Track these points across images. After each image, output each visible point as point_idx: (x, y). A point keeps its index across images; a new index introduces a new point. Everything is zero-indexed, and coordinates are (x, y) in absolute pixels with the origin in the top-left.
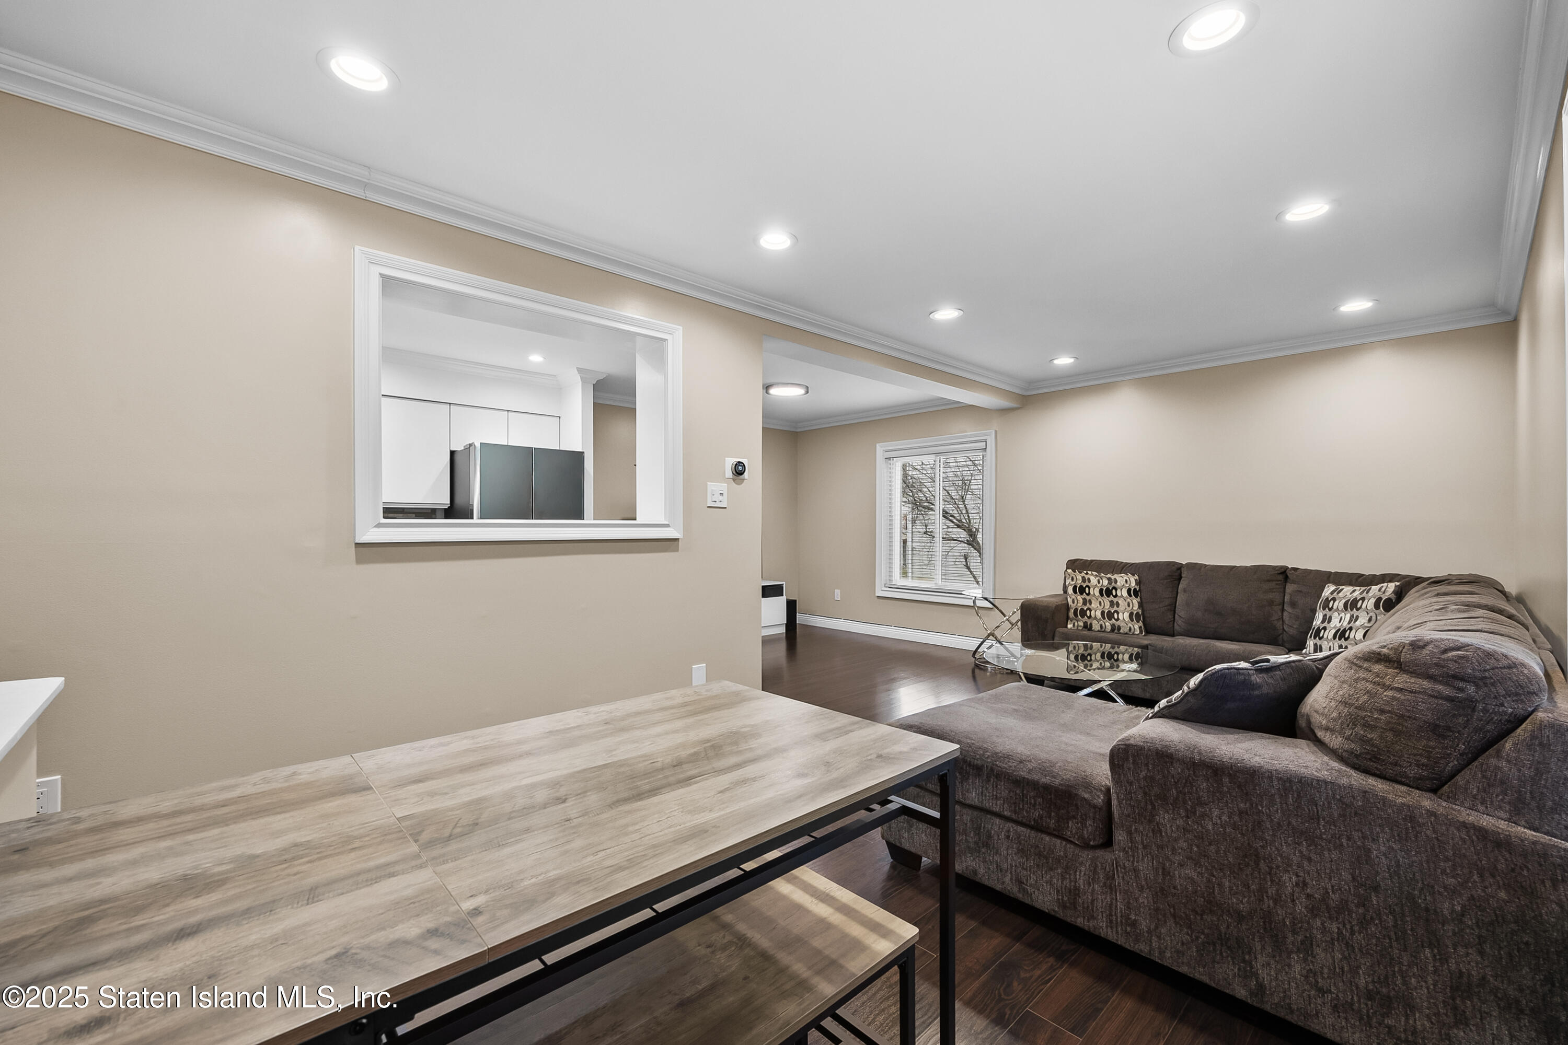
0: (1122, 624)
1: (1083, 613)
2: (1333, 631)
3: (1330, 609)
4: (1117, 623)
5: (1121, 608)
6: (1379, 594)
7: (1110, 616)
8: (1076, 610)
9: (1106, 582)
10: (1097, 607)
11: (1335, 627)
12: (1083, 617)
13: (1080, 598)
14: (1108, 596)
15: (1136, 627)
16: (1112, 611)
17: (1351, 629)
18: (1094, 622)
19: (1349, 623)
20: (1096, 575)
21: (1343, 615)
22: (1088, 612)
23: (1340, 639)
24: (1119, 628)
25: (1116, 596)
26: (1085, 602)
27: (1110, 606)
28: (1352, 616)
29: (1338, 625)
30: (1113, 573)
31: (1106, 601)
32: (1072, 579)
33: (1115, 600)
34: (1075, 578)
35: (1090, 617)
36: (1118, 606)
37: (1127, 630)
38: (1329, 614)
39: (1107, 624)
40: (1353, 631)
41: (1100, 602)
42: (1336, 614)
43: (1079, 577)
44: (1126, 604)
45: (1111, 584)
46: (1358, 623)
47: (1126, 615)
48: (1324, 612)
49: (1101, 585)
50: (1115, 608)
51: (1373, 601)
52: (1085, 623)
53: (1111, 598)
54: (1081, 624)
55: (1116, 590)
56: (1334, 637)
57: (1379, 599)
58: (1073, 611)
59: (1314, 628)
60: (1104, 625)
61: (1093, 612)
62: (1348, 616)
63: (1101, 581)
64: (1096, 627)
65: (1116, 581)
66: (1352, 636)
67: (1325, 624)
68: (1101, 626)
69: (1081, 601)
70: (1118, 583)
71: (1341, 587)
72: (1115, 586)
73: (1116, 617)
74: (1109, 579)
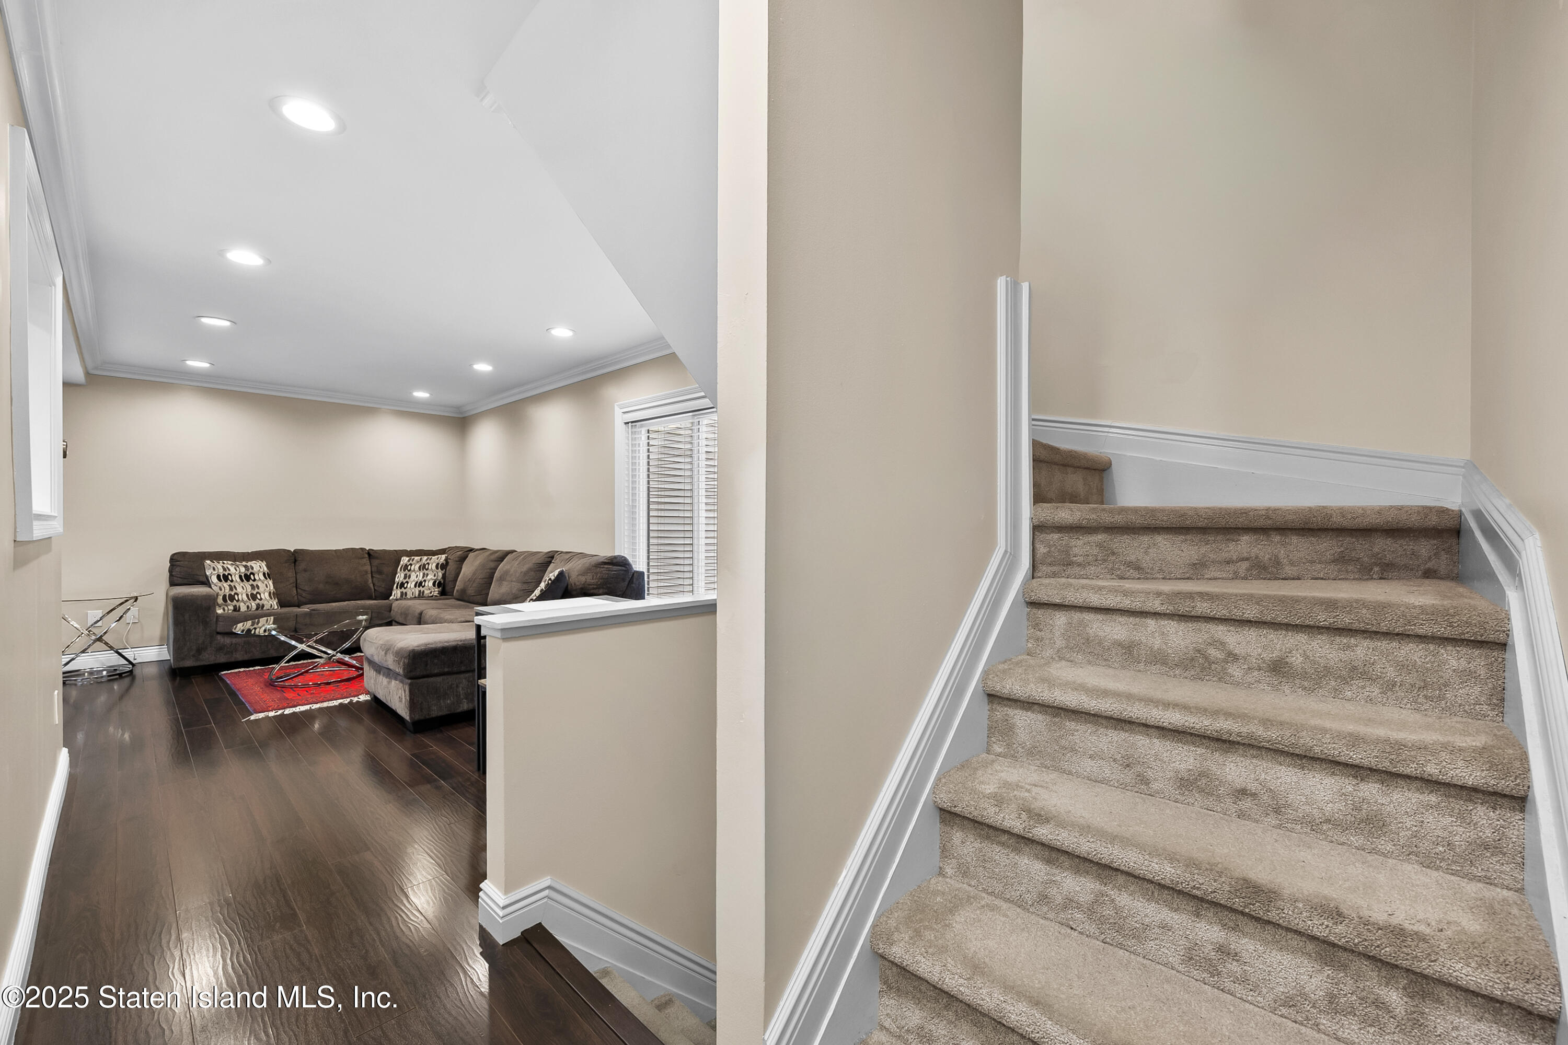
0: (265, 603)
1: (232, 598)
2: (414, 583)
3: (409, 571)
4: (261, 602)
5: (261, 590)
6: (437, 561)
7: (254, 597)
8: (224, 597)
9: (243, 570)
10: (243, 590)
11: (414, 581)
12: (232, 601)
13: (226, 585)
14: (248, 581)
15: (275, 603)
16: (255, 593)
17: (425, 581)
18: (242, 604)
19: (423, 577)
20: (232, 564)
21: (418, 573)
22: (236, 596)
23: (419, 587)
24: (263, 606)
25: (255, 580)
26: (231, 589)
27: (252, 589)
28: (424, 574)
29: (416, 580)
30: (247, 561)
31: (247, 585)
32: (214, 569)
33: (255, 583)
34: (216, 568)
35: (238, 601)
36: (258, 588)
37: (269, 607)
38: (408, 573)
39: (253, 604)
40: (427, 582)
41: (243, 587)
42: (414, 573)
43: (220, 567)
44: (265, 586)
45: (248, 571)
46: (429, 577)
47: (267, 594)
48: (405, 573)
49: (238, 571)
50: (257, 590)
51: (434, 565)
52: (235, 606)
53: (229, 583)
54: (231, 608)
55: (254, 575)
56: (415, 586)
57: (438, 564)
58: (221, 597)
59: (398, 583)
60: (250, 606)
61: (240, 596)
62: (422, 574)
63: (238, 569)
64: (243, 608)
65: (252, 568)
66: (426, 585)
67: (407, 580)
68: (248, 607)
69: (228, 588)
70: (255, 569)
71: (413, 557)
72: (252, 571)
73: (259, 597)
74: (246, 567)
